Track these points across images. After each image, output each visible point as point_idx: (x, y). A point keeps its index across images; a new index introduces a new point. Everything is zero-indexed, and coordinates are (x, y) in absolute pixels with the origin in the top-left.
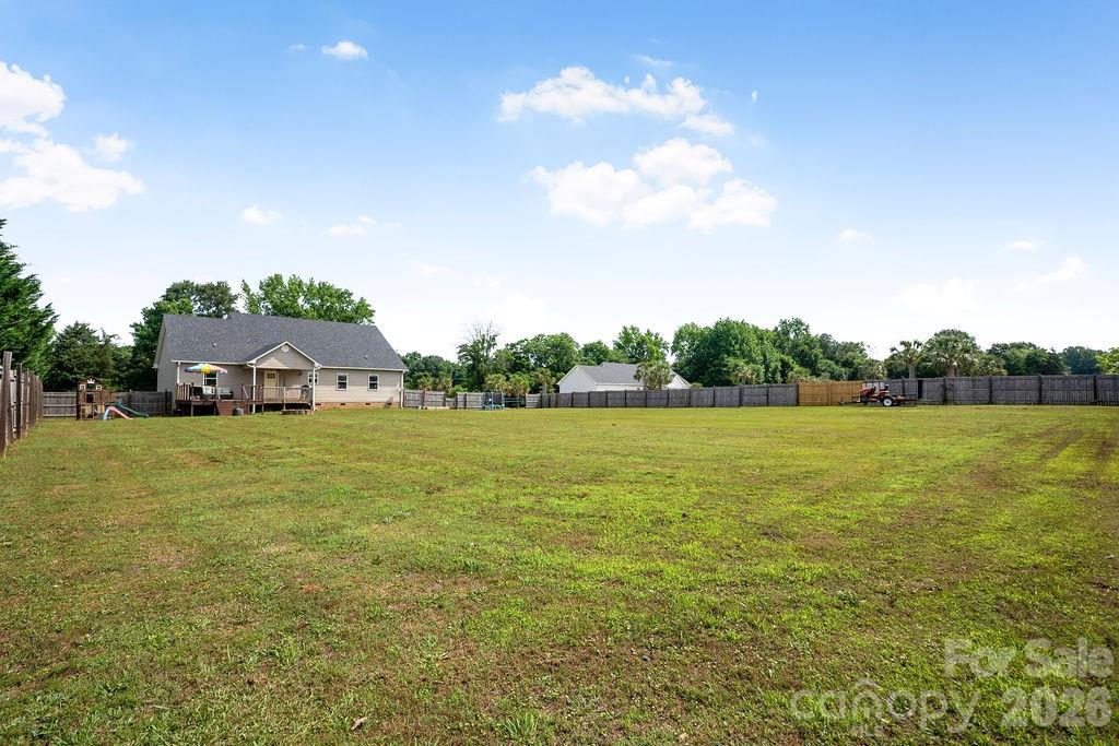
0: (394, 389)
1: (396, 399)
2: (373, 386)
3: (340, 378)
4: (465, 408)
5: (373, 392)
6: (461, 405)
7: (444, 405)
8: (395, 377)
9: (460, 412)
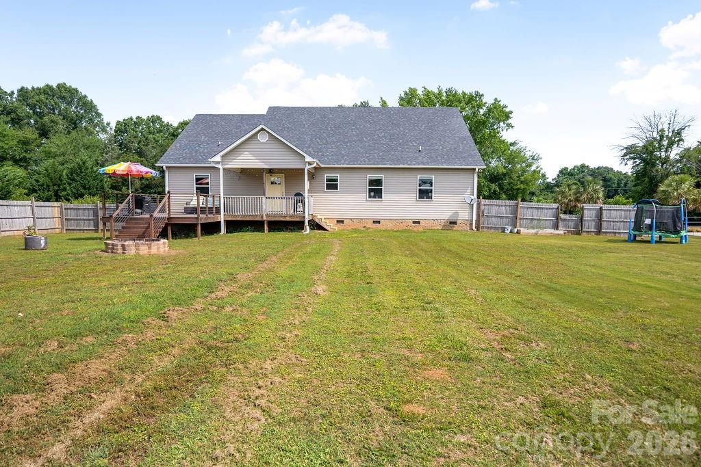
0: (459, 197)
1: (464, 215)
2: (425, 194)
3: (372, 182)
4: (599, 232)
5: (425, 205)
6: (590, 226)
7: (556, 227)
8: (463, 178)
9: (588, 241)
